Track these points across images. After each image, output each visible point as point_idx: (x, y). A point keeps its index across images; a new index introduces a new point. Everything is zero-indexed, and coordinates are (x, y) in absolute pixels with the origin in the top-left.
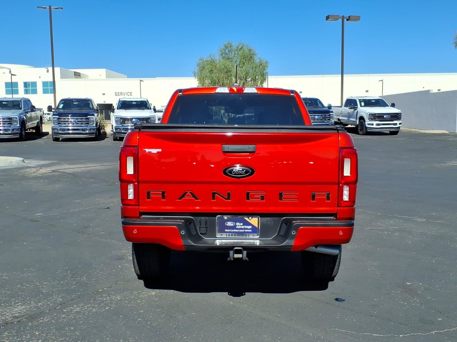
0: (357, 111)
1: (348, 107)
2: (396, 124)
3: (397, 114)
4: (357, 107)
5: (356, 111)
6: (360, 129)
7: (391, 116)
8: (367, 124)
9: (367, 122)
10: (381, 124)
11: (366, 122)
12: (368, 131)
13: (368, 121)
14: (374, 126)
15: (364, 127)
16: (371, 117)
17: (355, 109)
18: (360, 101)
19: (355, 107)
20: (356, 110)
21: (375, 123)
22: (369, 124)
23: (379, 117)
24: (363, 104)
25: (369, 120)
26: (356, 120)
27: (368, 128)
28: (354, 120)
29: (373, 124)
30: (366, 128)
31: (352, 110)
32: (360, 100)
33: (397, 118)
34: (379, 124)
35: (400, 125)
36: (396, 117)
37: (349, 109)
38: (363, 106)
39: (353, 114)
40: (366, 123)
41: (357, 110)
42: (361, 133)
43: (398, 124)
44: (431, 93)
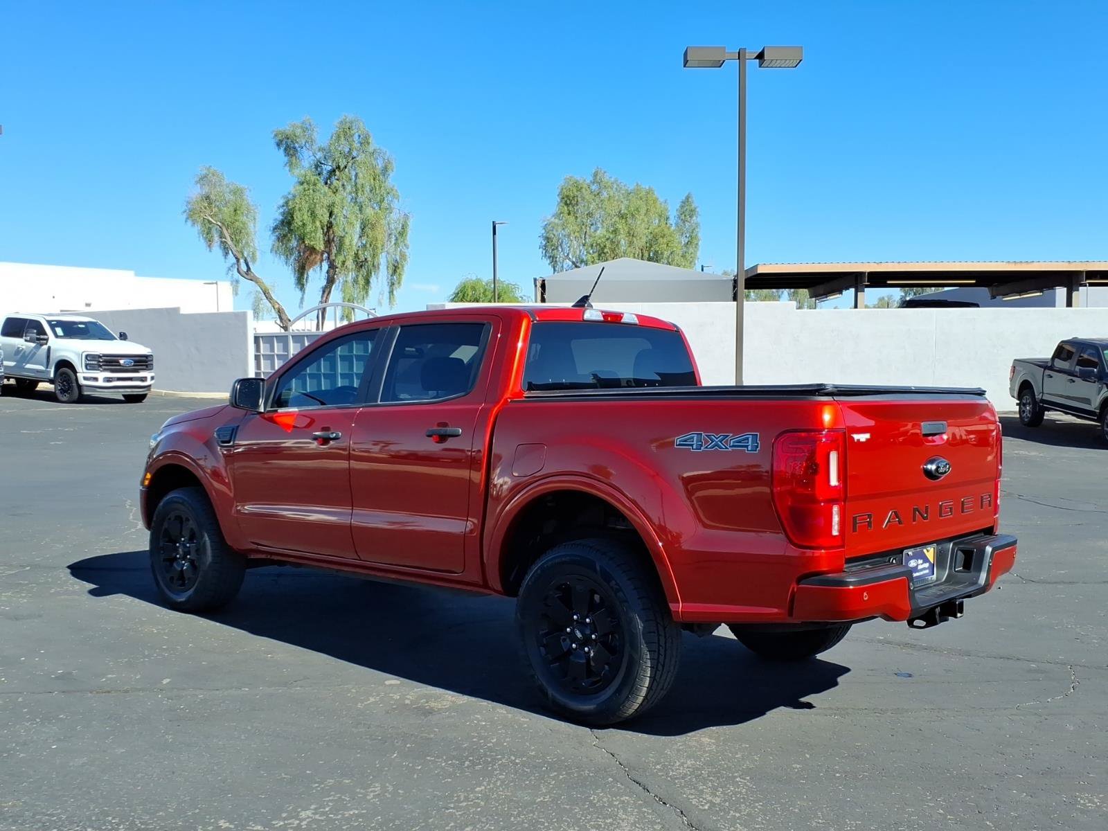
0: (49, 349)
1: (22, 337)
2: (143, 379)
3: (146, 356)
4: (45, 337)
5: (45, 347)
6: (62, 389)
7: (135, 362)
8: (82, 379)
9: (82, 374)
10: (115, 378)
11: (78, 374)
12: (86, 393)
13: (85, 370)
14: (100, 383)
15: (74, 384)
16: (91, 362)
17: (41, 341)
18: (53, 325)
19: (42, 337)
20: (46, 344)
21: (101, 375)
22: (85, 378)
23: (110, 362)
24: (59, 331)
25: (87, 369)
26: (47, 368)
27: (85, 388)
28: (42, 368)
29: (96, 379)
30: (80, 387)
31: (33, 345)
32: (49, 322)
33: (147, 366)
34: (111, 378)
35: (153, 382)
36: (142, 362)
37: (26, 341)
38: (61, 337)
39: (35, 353)
40: (80, 376)
41: (49, 344)
42: (65, 399)
43: (149, 379)
44: (182, 314)
